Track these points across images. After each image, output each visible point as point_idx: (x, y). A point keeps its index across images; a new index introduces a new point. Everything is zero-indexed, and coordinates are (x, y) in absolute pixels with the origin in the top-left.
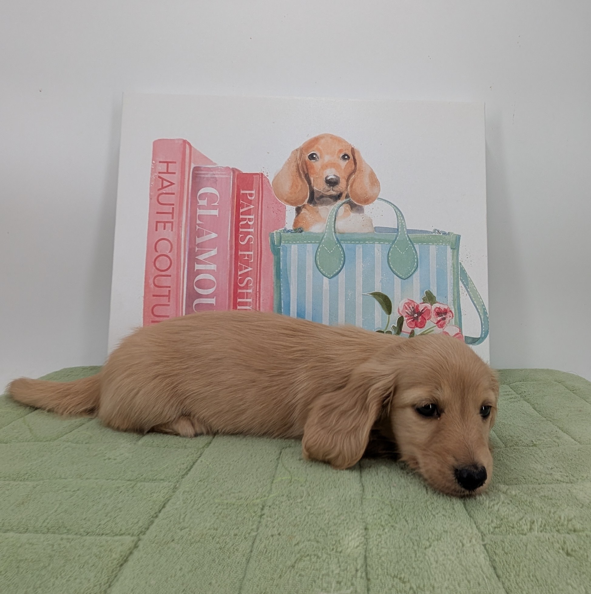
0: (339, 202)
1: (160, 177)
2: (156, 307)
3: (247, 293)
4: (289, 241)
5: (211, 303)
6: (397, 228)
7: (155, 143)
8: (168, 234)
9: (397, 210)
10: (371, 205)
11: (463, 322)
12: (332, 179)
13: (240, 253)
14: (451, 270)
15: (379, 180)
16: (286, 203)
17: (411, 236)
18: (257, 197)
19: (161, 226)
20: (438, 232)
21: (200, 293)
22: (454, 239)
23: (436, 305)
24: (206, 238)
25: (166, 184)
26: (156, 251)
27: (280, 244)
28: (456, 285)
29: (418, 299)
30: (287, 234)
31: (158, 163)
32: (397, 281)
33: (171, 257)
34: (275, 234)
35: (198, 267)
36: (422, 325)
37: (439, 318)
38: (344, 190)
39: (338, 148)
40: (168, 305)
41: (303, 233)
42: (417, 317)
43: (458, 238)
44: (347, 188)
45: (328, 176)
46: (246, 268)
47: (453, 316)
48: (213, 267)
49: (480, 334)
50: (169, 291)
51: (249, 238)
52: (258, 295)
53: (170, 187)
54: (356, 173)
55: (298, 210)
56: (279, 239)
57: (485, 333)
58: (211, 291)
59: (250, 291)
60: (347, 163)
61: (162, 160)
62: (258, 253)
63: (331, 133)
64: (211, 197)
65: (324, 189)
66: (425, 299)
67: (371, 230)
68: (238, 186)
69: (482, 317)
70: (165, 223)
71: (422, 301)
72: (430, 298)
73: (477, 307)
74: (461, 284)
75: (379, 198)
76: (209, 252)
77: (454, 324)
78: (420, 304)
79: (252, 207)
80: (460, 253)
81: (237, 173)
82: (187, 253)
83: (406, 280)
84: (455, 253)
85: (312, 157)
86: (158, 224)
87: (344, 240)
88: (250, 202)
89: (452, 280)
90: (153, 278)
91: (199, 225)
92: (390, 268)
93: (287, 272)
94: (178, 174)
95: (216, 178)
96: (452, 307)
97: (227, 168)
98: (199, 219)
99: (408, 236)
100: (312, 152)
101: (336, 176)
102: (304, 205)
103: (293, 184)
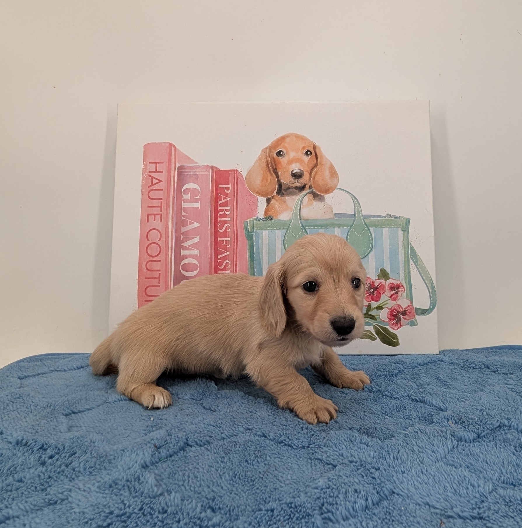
0: (304, 193)
1: (150, 176)
2: (148, 288)
4: (260, 228)
6: (354, 214)
7: (145, 147)
8: (158, 224)
9: (354, 199)
10: (331, 194)
11: (413, 295)
12: (297, 172)
13: (219, 239)
14: (402, 249)
15: (338, 172)
16: (257, 195)
17: (367, 220)
18: (233, 191)
20: (390, 216)
21: (185, 275)
22: (405, 223)
23: (390, 281)
24: (190, 227)
25: (155, 181)
26: (148, 240)
27: (253, 231)
28: (407, 263)
29: (373, 277)
30: (259, 222)
31: (148, 164)
33: (160, 245)
34: (249, 222)
35: (183, 253)
36: (378, 299)
37: (393, 292)
38: (308, 181)
39: (301, 146)
40: (159, 286)
41: (273, 220)
42: (373, 292)
43: (408, 221)
44: (310, 180)
45: (293, 170)
46: (225, 253)
47: (404, 290)
48: (196, 252)
49: (429, 305)
50: (160, 274)
51: (227, 226)
53: (158, 184)
54: (318, 167)
55: (268, 201)
56: (252, 226)
57: (433, 305)
58: (195, 273)
60: (310, 158)
61: (151, 161)
62: (234, 239)
63: (296, 132)
64: (194, 192)
65: (290, 182)
66: (380, 275)
67: (331, 216)
68: (216, 181)
69: (430, 291)
70: (155, 215)
71: (377, 278)
72: (384, 274)
73: (426, 281)
74: (411, 262)
76: (193, 240)
77: (405, 297)
78: (376, 280)
79: (229, 199)
80: (410, 234)
81: (215, 170)
82: (174, 241)
84: (406, 235)
85: (279, 154)
86: (149, 216)
87: (309, 226)
88: (227, 195)
89: (403, 259)
90: (145, 264)
91: (183, 216)
93: (259, 255)
94: (165, 173)
95: (197, 175)
96: (404, 282)
97: (207, 166)
98: (184, 212)
99: (364, 220)
100: (280, 150)
101: (300, 170)
102: (273, 196)
103: (263, 178)
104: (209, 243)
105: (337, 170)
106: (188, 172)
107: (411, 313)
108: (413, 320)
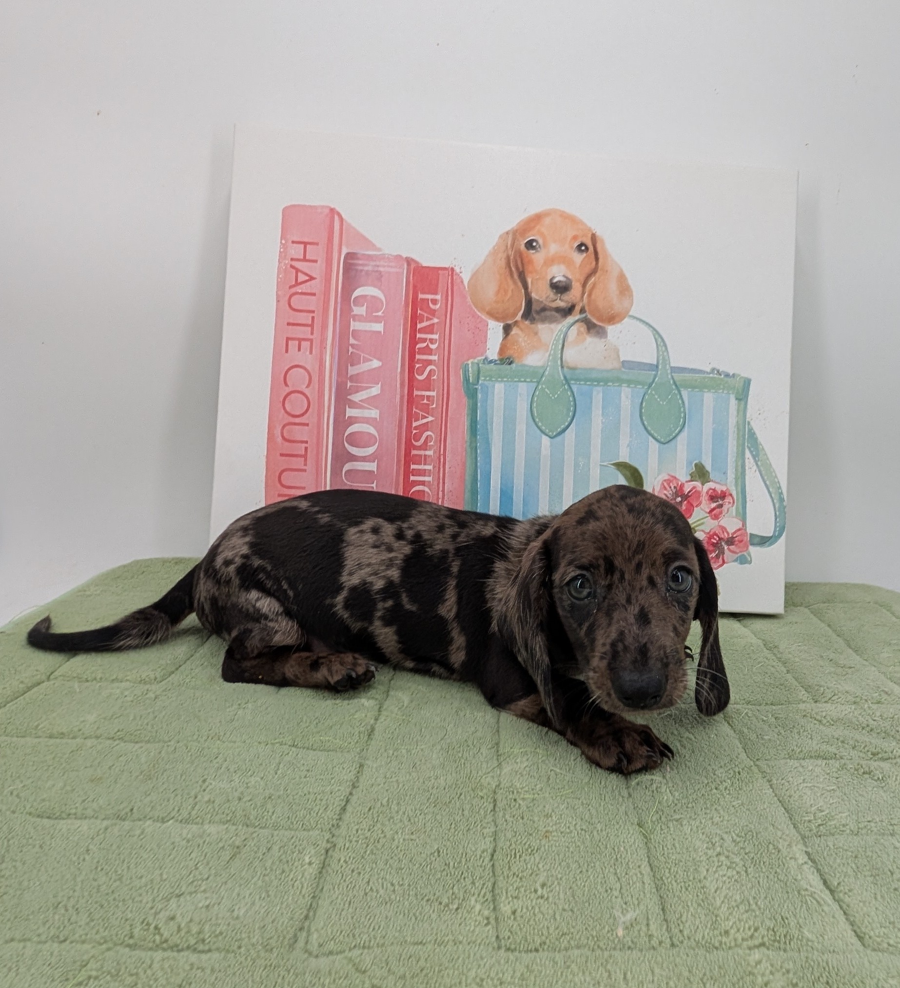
0: (570, 319)
1: (292, 267)
2: (285, 474)
3: (425, 456)
4: (491, 377)
5: (370, 469)
6: (655, 363)
7: (285, 210)
8: (305, 358)
9: (657, 337)
11: (747, 511)
12: (560, 281)
13: (416, 393)
14: (734, 432)
16: (488, 317)
17: (678, 377)
18: (444, 306)
19: (293, 345)
20: (718, 372)
21: (353, 453)
22: (742, 384)
23: (710, 485)
24: (364, 367)
25: (302, 277)
26: (286, 384)
27: (478, 381)
28: (741, 455)
29: (683, 476)
30: (488, 367)
31: (290, 244)
32: (654, 445)
33: (309, 395)
34: (470, 365)
35: (350, 412)
36: (688, 515)
37: (714, 505)
38: (578, 298)
39: (571, 234)
40: (305, 471)
41: (514, 365)
42: (681, 502)
43: (747, 383)
44: (583, 297)
45: (553, 278)
46: (426, 417)
47: (734, 502)
48: (374, 413)
49: (772, 530)
50: (306, 449)
51: (430, 371)
52: (442, 460)
53: (308, 284)
54: (598, 275)
55: (507, 329)
56: (476, 373)
57: (779, 530)
58: (371, 450)
59: (430, 453)
60: (585, 257)
61: (295, 239)
62: (443, 395)
64: (372, 303)
65: (547, 298)
66: (694, 474)
67: (616, 365)
68: (415, 287)
69: (777, 506)
70: (300, 340)
71: (689, 478)
72: (700, 473)
73: (771, 490)
74: (748, 454)
75: (631, 316)
76: (368, 391)
77: (734, 513)
78: (687, 482)
79: (436, 320)
80: (748, 406)
81: (413, 266)
82: (334, 390)
83: (666, 445)
84: (742, 406)
85: (530, 245)
86: (290, 342)
87: (576, 380)
88: (433, 313)
89: (736, 448)
90: (281, 428)
91: (353, 346)
92: (644, 424)
93: (487, 425)
94: (321, 265)
95: (380, 272)
96: (734, 488)
97: (399, 257)
98: (354, 337)
99: (672, 377)
100: (532, 238)
101: (567, 278)
102: (516, 322)
103: (500, 287)
104: (398, 397)
105: (631, 282)
106: (362, 265)
107: (741, 541)
108: (745, 553)
